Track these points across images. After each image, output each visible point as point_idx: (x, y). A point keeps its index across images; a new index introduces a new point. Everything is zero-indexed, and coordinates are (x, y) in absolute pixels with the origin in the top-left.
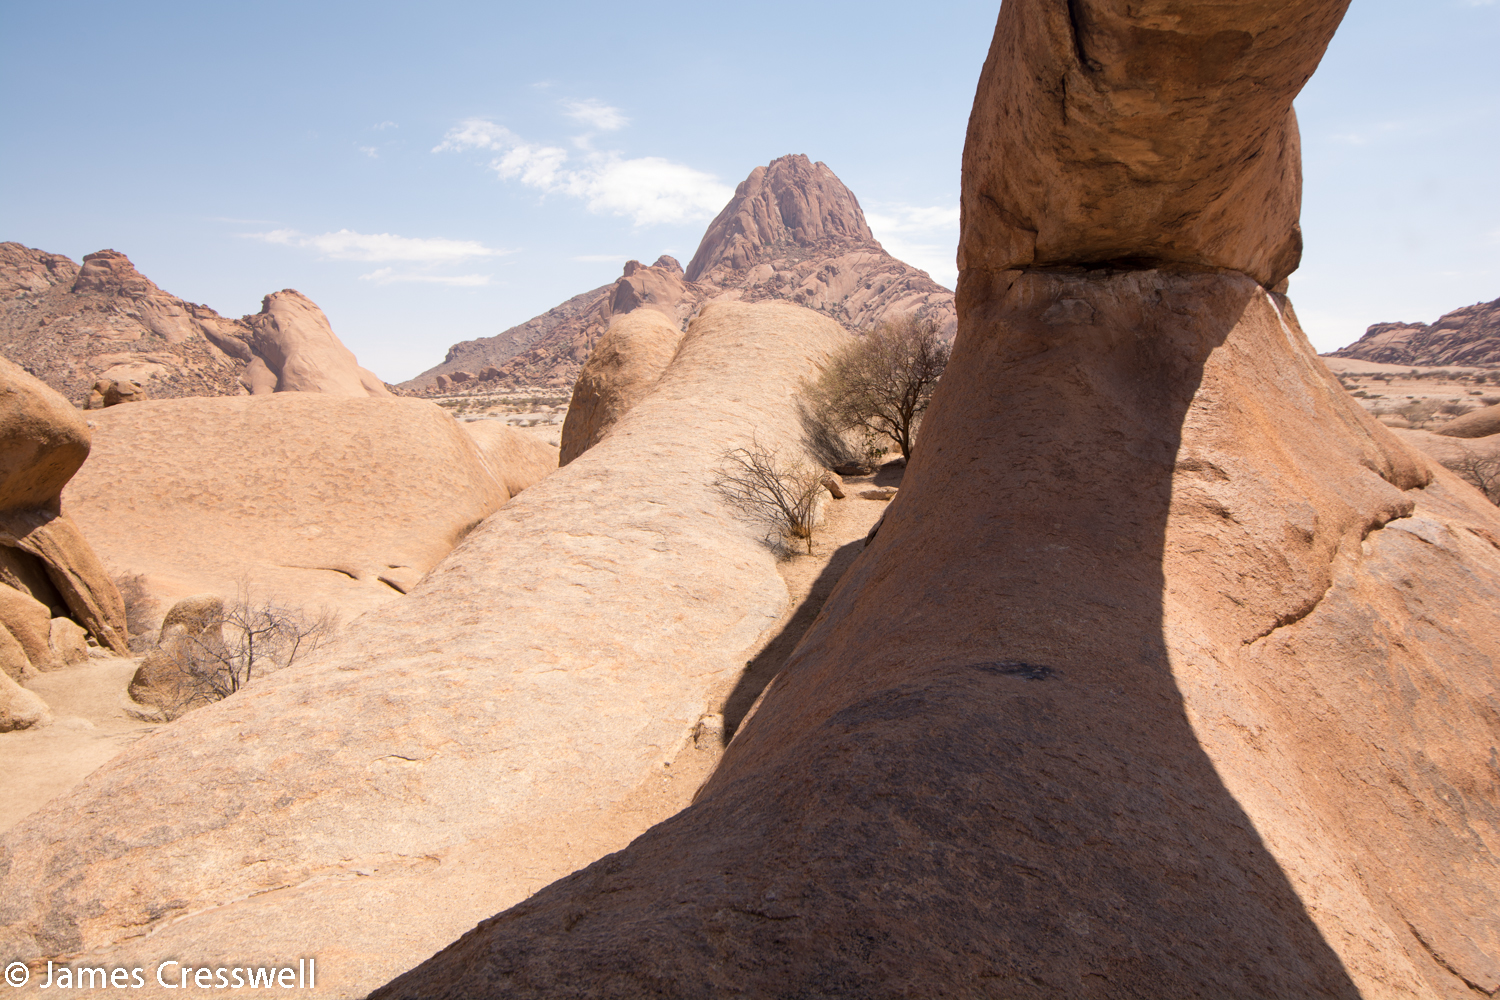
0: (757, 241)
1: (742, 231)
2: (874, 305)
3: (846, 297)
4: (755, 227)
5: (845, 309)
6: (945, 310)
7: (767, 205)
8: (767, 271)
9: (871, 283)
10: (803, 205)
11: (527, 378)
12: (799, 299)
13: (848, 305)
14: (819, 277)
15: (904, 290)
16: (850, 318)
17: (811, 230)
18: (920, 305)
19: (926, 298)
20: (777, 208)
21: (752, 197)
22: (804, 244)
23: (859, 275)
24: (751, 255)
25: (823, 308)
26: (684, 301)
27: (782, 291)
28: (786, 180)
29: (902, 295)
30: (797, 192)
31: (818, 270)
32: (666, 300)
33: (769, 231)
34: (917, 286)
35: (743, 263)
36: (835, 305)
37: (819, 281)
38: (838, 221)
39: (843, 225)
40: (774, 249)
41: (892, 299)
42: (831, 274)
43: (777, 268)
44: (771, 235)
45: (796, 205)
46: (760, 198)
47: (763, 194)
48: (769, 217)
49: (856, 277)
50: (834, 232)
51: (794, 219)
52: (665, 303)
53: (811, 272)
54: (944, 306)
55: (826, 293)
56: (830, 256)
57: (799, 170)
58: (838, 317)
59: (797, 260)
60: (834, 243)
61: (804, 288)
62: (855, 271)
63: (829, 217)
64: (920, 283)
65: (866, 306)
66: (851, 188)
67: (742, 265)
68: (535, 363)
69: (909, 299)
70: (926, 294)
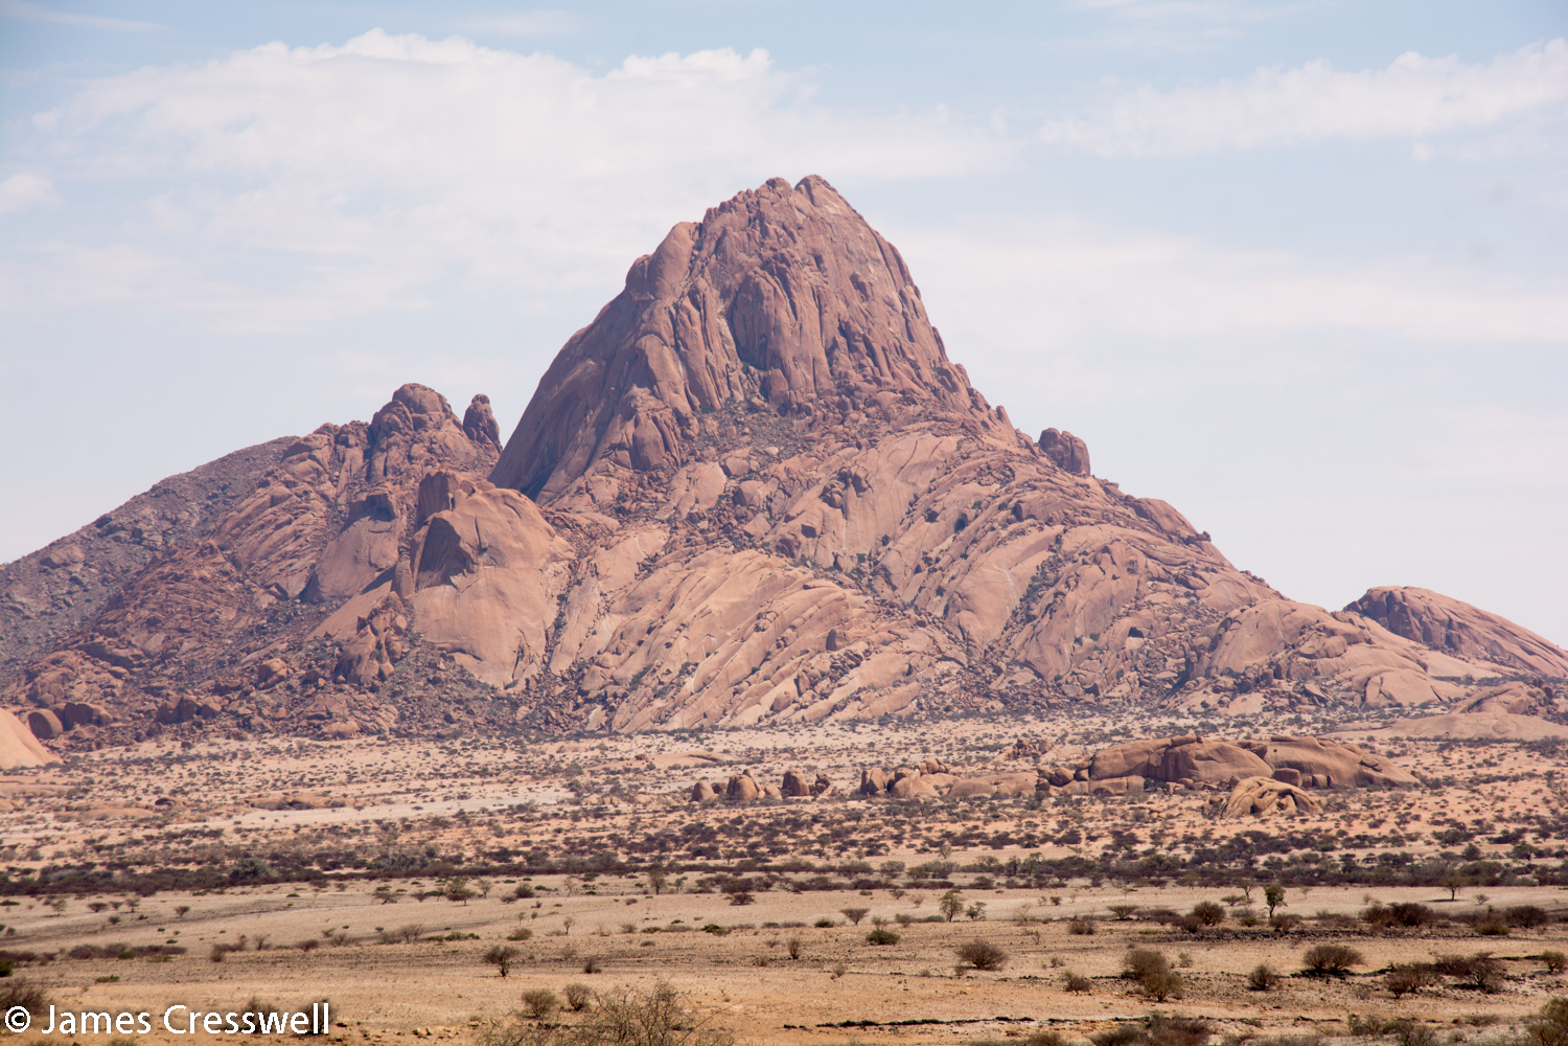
0: (684, 406)
1: (649, 380)
2: (945, 559)
3: (885, 540)
4: (676, 371)
5: (884, 569)
6: (1095, 568)
7: (704, 318)
8: (712, 480)
9: (937, 509)
10: (785, 316)
11: (265, 718)
12: (786, 548)
13: (891, 560)
14: (827, 497)
15: (1010, 522)
16: (894, 588)
17: (801, 374)
18: (1045, 555)
19: (1058, 540)
20: (724, 323)
21: (669, 301)
22: (786, 408)
23: (911, 489)
24: (673, 441)
25: (836, 566)
26: (555, 558)
27: (749, 528)
28: (743, 257)
29: (1004, 533)
30: (768, 284)
31: (824, 482)
32: (524, 559)
33: (709, 379)
34: (1038, 511)
35: (655, 456)
36: (861, 558)
37: (825, 506)
38: (862, 346)
39: (872, 354)
40: (722, 423)
41: (982, 545)
42: (852, 489)
43: (733, 471)
44: (712, 388)
45: (768, 317)
46: (687, 303)
47: (694, 294)
48: (708, 344)
49: (906, 494)
50: (855, 378)
51: (764, 347)
52: (521, 564)
53: (809, 484)
54: (1096, 561)
55: (843, 533)
56: (847, 443)
57: (772, 228)
58: (870, 586)
59: (774, 450)
60: (856, 408)
61: (796, 524)
62: (905, 480)
63: (841, 340)
64: (1045, 504)
65: (927, 560)
66: (888, 236)
67: (655, 462)
68: (270, 688)
69: (1019, 544)
70: (1059, 528)
